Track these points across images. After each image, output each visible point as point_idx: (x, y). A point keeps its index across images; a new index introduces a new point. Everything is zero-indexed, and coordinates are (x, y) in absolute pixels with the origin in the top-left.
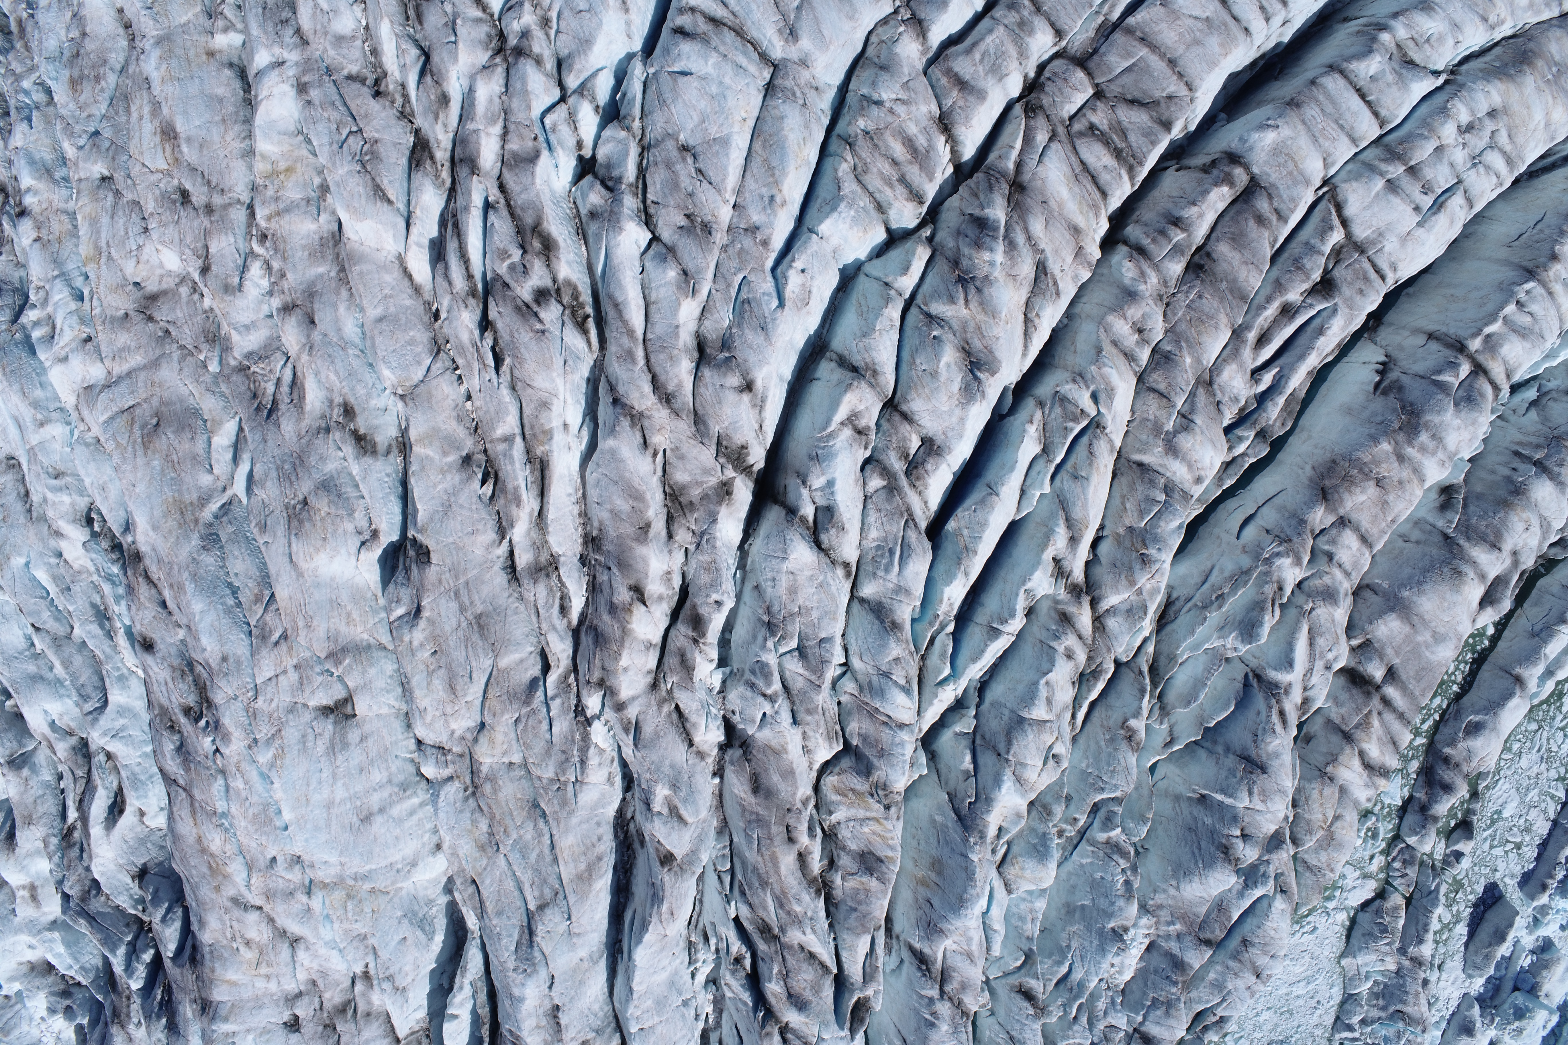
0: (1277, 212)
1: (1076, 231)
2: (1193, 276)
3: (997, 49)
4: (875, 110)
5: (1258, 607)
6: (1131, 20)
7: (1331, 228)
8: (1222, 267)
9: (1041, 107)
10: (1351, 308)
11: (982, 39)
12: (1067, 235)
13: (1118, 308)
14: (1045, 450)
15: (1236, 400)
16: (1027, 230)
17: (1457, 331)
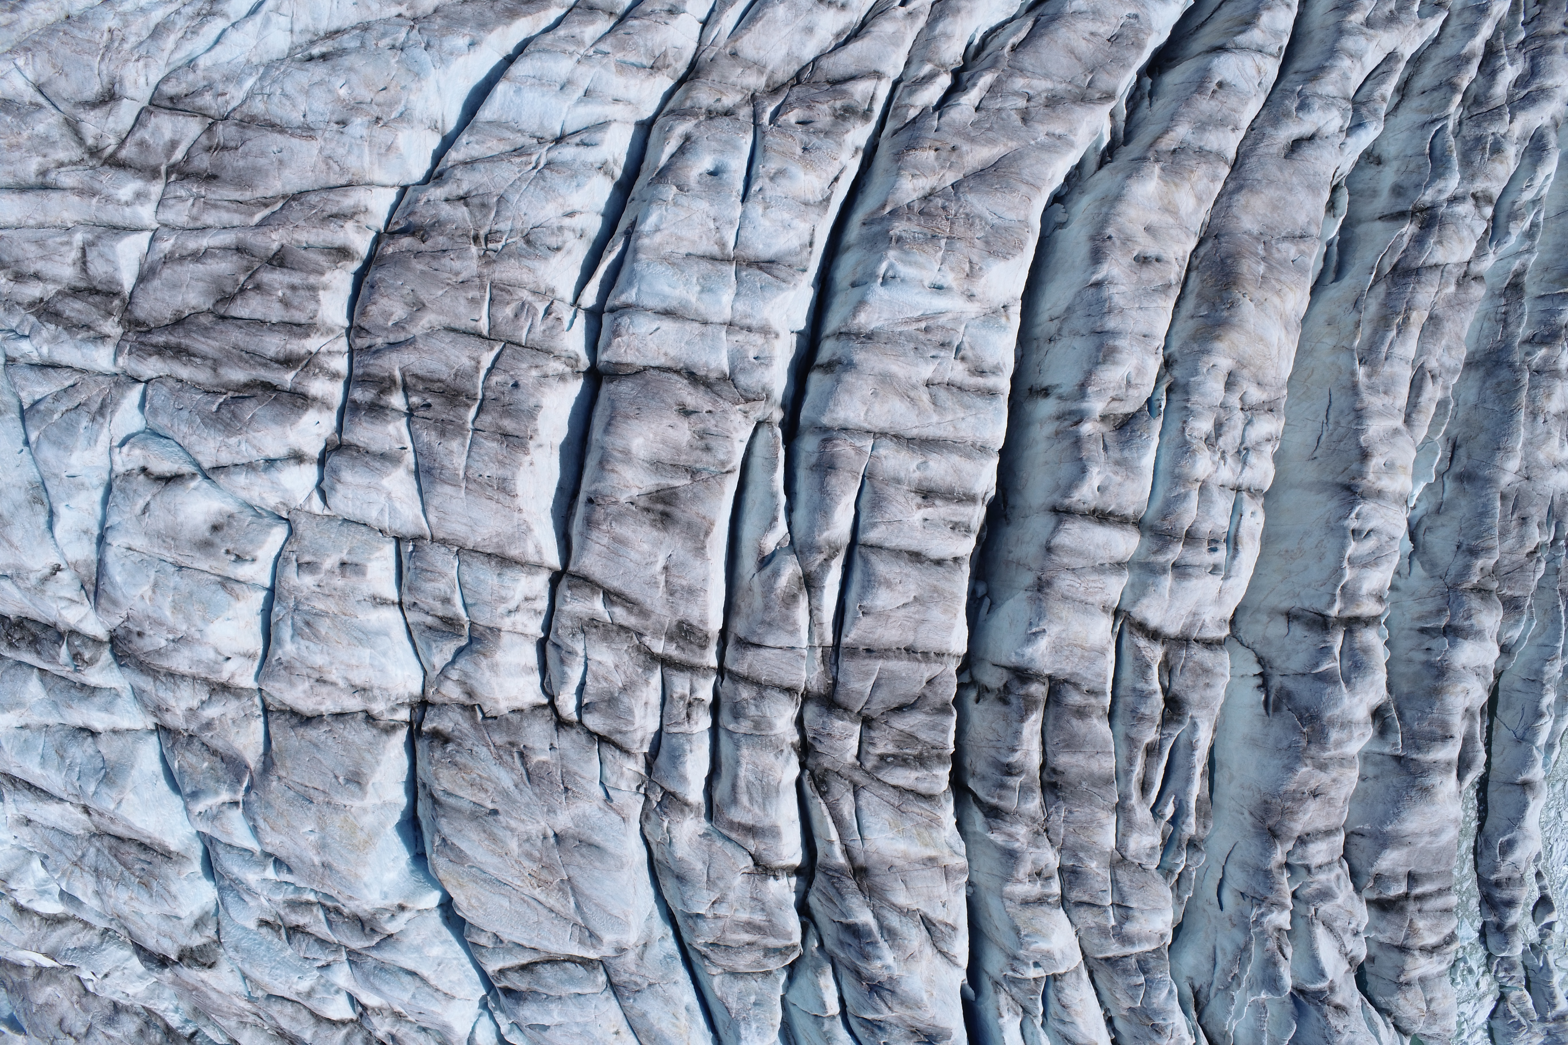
0: (1091, 692)
1: (931, 861)
2: (1053, 798)
3: (755, 773)
4: (703, 926)
5: (1271, 962)
6: (846, 640)
7: (1149, 666)
8: (1072, 774)
9: (826, 770)
10: (1206, 707)
11: (735, 777)
12: (928, 873)
13: (1008, 878)
15: (1153, 848)
16: (894, 906)
17: (1312, 602)
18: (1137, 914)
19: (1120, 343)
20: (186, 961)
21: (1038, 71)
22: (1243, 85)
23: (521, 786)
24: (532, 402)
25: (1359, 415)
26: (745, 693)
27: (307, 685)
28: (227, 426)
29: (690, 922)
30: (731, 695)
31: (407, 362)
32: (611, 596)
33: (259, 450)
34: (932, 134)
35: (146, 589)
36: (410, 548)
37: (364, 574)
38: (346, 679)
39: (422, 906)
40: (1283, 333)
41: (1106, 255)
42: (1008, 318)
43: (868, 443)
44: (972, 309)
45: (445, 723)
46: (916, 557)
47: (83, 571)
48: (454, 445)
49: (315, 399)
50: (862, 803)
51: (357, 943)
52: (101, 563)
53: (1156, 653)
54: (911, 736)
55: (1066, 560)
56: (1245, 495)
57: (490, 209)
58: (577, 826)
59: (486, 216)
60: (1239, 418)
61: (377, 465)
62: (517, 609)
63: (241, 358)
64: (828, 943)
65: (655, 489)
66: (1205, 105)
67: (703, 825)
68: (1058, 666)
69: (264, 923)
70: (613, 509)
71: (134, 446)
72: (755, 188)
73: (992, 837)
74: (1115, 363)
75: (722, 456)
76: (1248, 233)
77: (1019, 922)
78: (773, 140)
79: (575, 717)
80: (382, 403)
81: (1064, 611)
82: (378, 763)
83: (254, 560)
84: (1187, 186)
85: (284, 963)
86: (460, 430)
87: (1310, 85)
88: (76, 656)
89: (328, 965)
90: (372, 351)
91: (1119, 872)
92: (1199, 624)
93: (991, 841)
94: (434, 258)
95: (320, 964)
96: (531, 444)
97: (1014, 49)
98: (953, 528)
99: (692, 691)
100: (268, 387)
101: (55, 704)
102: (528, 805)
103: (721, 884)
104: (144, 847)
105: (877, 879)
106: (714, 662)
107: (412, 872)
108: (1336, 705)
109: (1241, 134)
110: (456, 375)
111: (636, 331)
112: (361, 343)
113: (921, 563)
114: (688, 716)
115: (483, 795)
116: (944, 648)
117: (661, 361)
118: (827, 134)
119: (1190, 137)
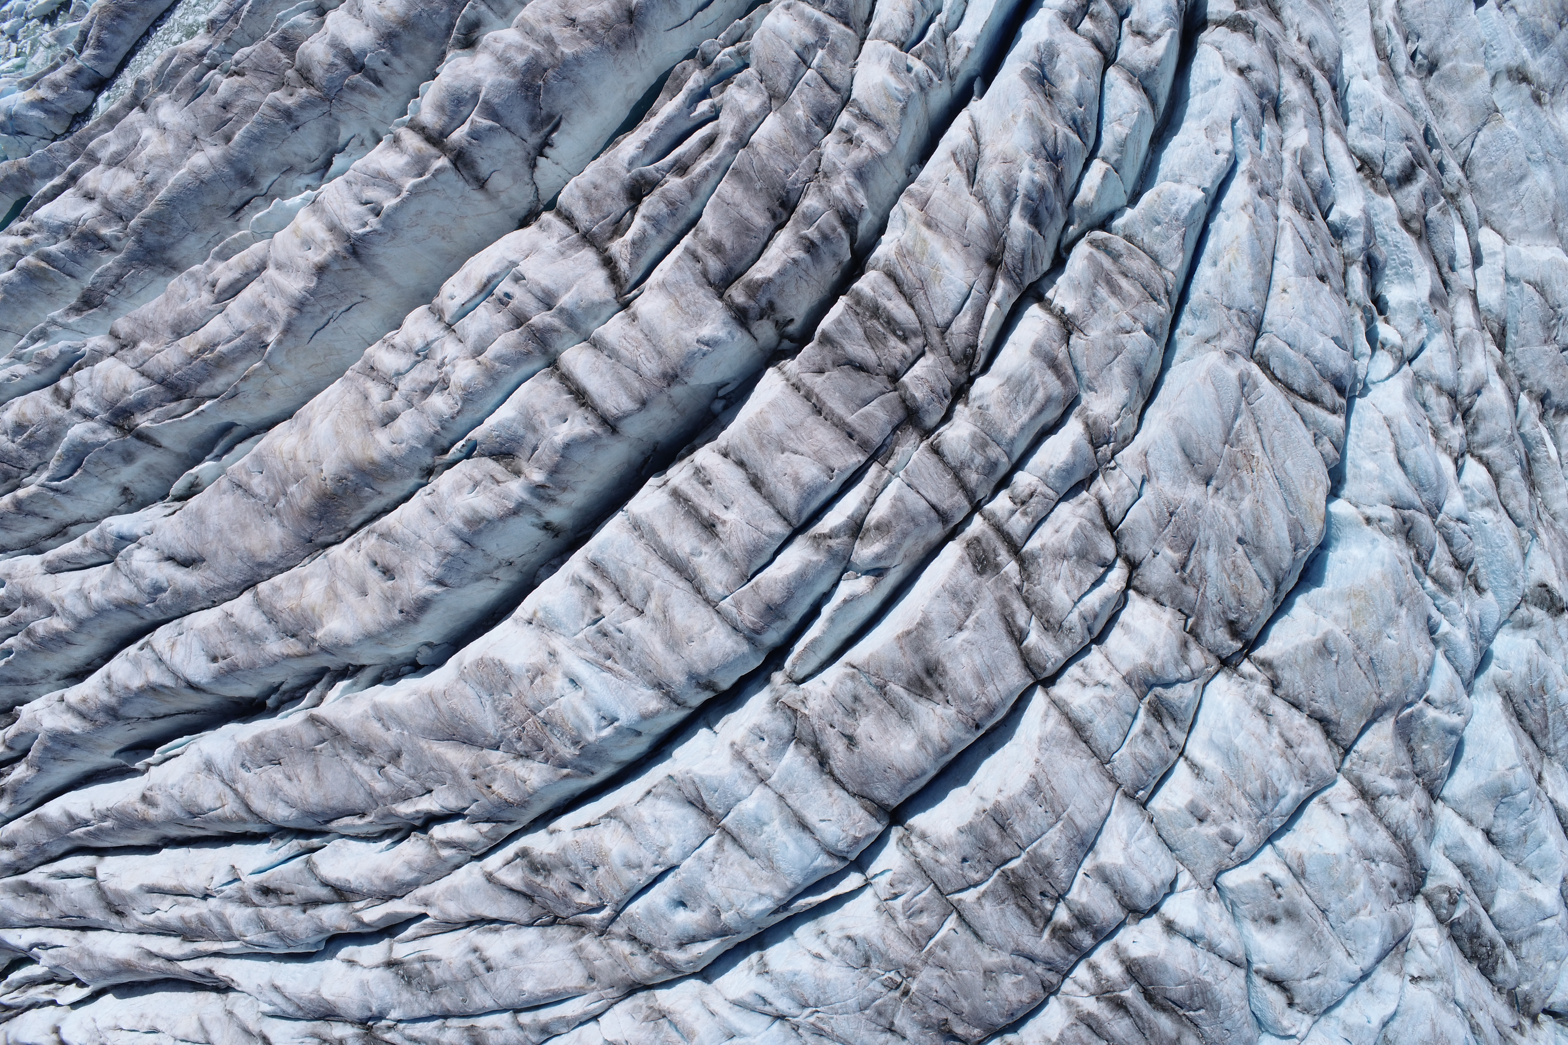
0: (697, 259)
1: (929, 225)
2: (791, 195)
3: (1015, 409)
4: (1151, 320)
6: (862, 458)
7: (633, 243)
8: (761, 203)
9: (956, 364)
10: (610, 170)
11: (1033, 418)
12: (940, 217)
13: (878, 159)
14: (945, 36)
15: (740, 86)
16: (989, 213)
17: (456, 183)
18: (796, 44)
19: (459, 524)
20: (1559, 605)
21: (357, 784)
22: (196, 646)
23: (1204, 544)
24: (963, 838)
25: (300, 306)
26: (973, 478)
27: (1302, 750)
28: (1204, 993)
29: (1158, 331)
30: (985, 484)
31: (1032, 939)
32: (1018, 636)
33: (1195, 957)
34: (483, 800)
35: (1363, 917)
36: (1141, 793)
37: (1192, 801)
38: (1269, 731)
39: (1352, 509)
40: (315, 423)
41: (416, 601)
42: (535, 613)
43: (724, 604)
44: (558, 643)
45: (1221, 637)
46: (756, 483)
47: (1397, 964)
48: (1047, 850)
49: (1122, 962)
50: (948, 315)
51: (1424, 520)
52: (1379, 961)
53: (618, 247)
54: (868, 338)
55: (637, 384)
56: (447, 318)
57: (877, 1007)
58: (1186, 479)
59: (884, 1005)
60: (405, 385)
61: (1116, 878)
62: (1098, 683)
63: (1153, 1034)
64: (1061, 223)
65: (922, 700)
66: (240, 654)
67: (1086, 397)
68: (708, 302)
69: (1479, 590)
70: (966, 709)
71: (1284, 1030)
72: (659, 869)
73: (864, 202)
74: (475, 512)
75: (850, 684)
76: (281, 524)
77: (897, 115)
78: (615, 894)
79: (1119, 563)
80: (1075, 922)
81: (669, 345)
82: (1297, 648)
83: (1265, 875)
84: (304, 601)
85: (1488, 544)
86: (1034, 858)
87: (139, 601)
88: (1453, 903)
89: (1459, 520)
90: (1050, 966)
91: (783, 89)
92: (564, 242)
93: (868, 198)
94: (949, 1003)
95: (1464, 526)
96: (988, 806)
97: (363, 815)
98: (709, 482)
99: (1013, 512)
100: (1149, 997)
101: (1498, 878)
102: (1211, 526)
103: (1111, 342)
104: (1520, 717)
105: (985, 246)
106: (977, 519)
107: (1337, 540)
108: (500, 84)
109: (227, 606)
110: (1003, 902)
111: (839, 832)
112: (1053, 978)
113: (756, 475)
114: (1031, 495)
115: (1239, 561)
116: (789, 390)
117: (838, 792)
118: (567, 865)
119: (272, 637)
